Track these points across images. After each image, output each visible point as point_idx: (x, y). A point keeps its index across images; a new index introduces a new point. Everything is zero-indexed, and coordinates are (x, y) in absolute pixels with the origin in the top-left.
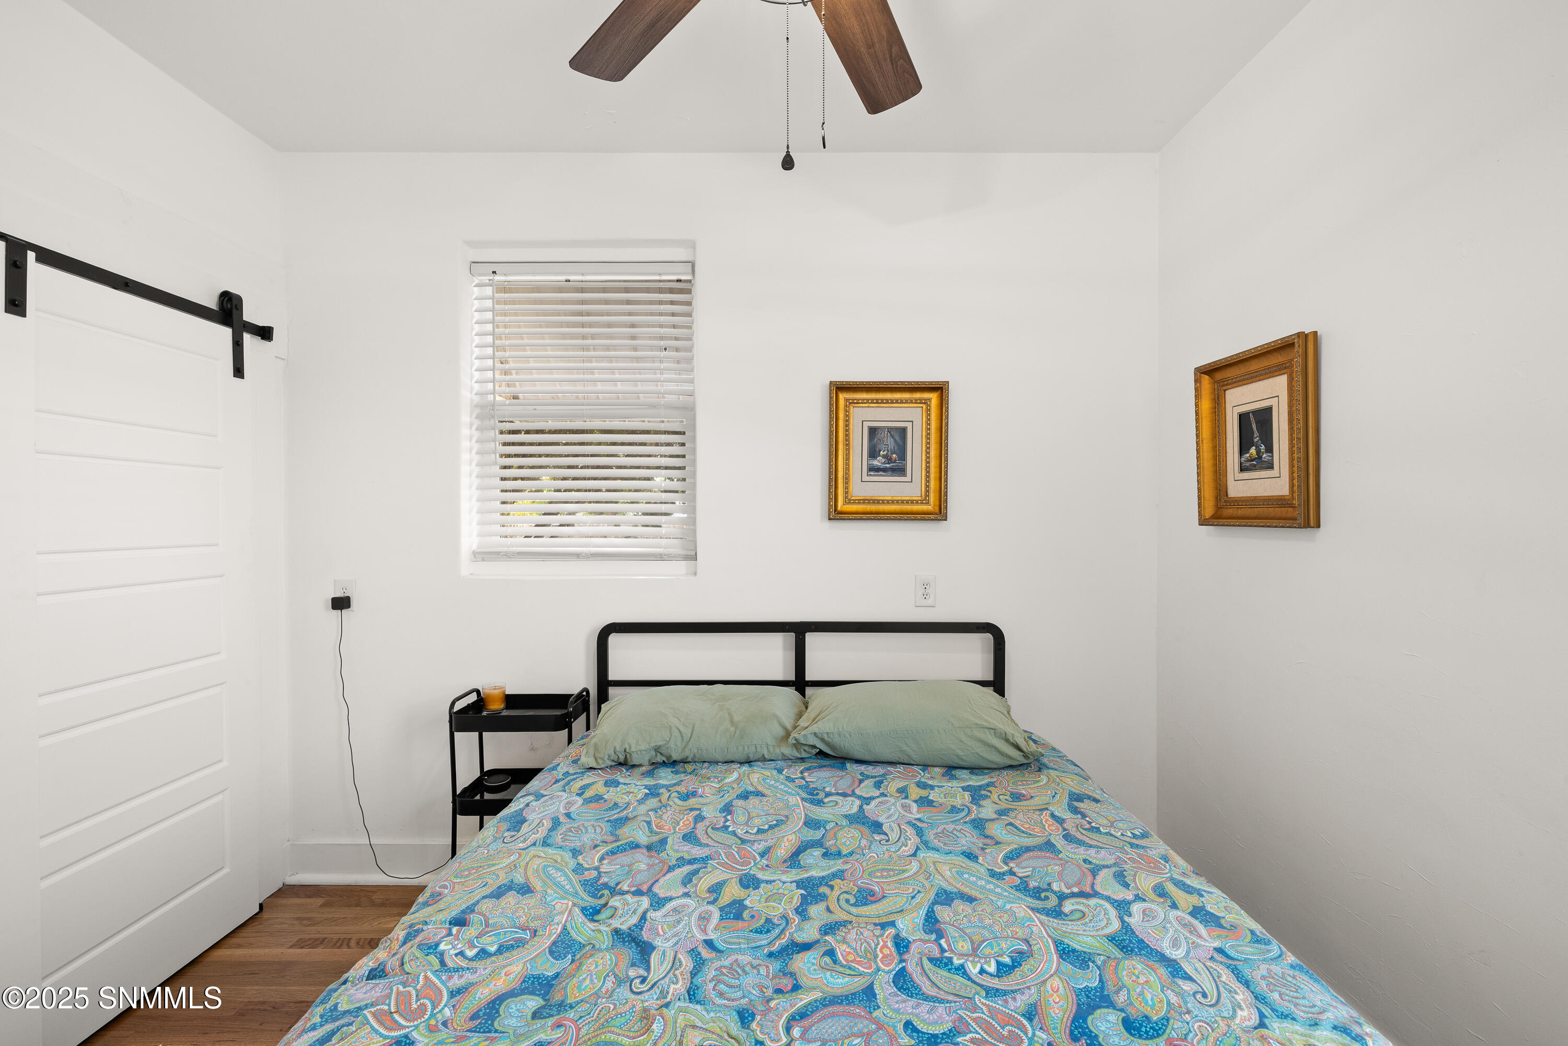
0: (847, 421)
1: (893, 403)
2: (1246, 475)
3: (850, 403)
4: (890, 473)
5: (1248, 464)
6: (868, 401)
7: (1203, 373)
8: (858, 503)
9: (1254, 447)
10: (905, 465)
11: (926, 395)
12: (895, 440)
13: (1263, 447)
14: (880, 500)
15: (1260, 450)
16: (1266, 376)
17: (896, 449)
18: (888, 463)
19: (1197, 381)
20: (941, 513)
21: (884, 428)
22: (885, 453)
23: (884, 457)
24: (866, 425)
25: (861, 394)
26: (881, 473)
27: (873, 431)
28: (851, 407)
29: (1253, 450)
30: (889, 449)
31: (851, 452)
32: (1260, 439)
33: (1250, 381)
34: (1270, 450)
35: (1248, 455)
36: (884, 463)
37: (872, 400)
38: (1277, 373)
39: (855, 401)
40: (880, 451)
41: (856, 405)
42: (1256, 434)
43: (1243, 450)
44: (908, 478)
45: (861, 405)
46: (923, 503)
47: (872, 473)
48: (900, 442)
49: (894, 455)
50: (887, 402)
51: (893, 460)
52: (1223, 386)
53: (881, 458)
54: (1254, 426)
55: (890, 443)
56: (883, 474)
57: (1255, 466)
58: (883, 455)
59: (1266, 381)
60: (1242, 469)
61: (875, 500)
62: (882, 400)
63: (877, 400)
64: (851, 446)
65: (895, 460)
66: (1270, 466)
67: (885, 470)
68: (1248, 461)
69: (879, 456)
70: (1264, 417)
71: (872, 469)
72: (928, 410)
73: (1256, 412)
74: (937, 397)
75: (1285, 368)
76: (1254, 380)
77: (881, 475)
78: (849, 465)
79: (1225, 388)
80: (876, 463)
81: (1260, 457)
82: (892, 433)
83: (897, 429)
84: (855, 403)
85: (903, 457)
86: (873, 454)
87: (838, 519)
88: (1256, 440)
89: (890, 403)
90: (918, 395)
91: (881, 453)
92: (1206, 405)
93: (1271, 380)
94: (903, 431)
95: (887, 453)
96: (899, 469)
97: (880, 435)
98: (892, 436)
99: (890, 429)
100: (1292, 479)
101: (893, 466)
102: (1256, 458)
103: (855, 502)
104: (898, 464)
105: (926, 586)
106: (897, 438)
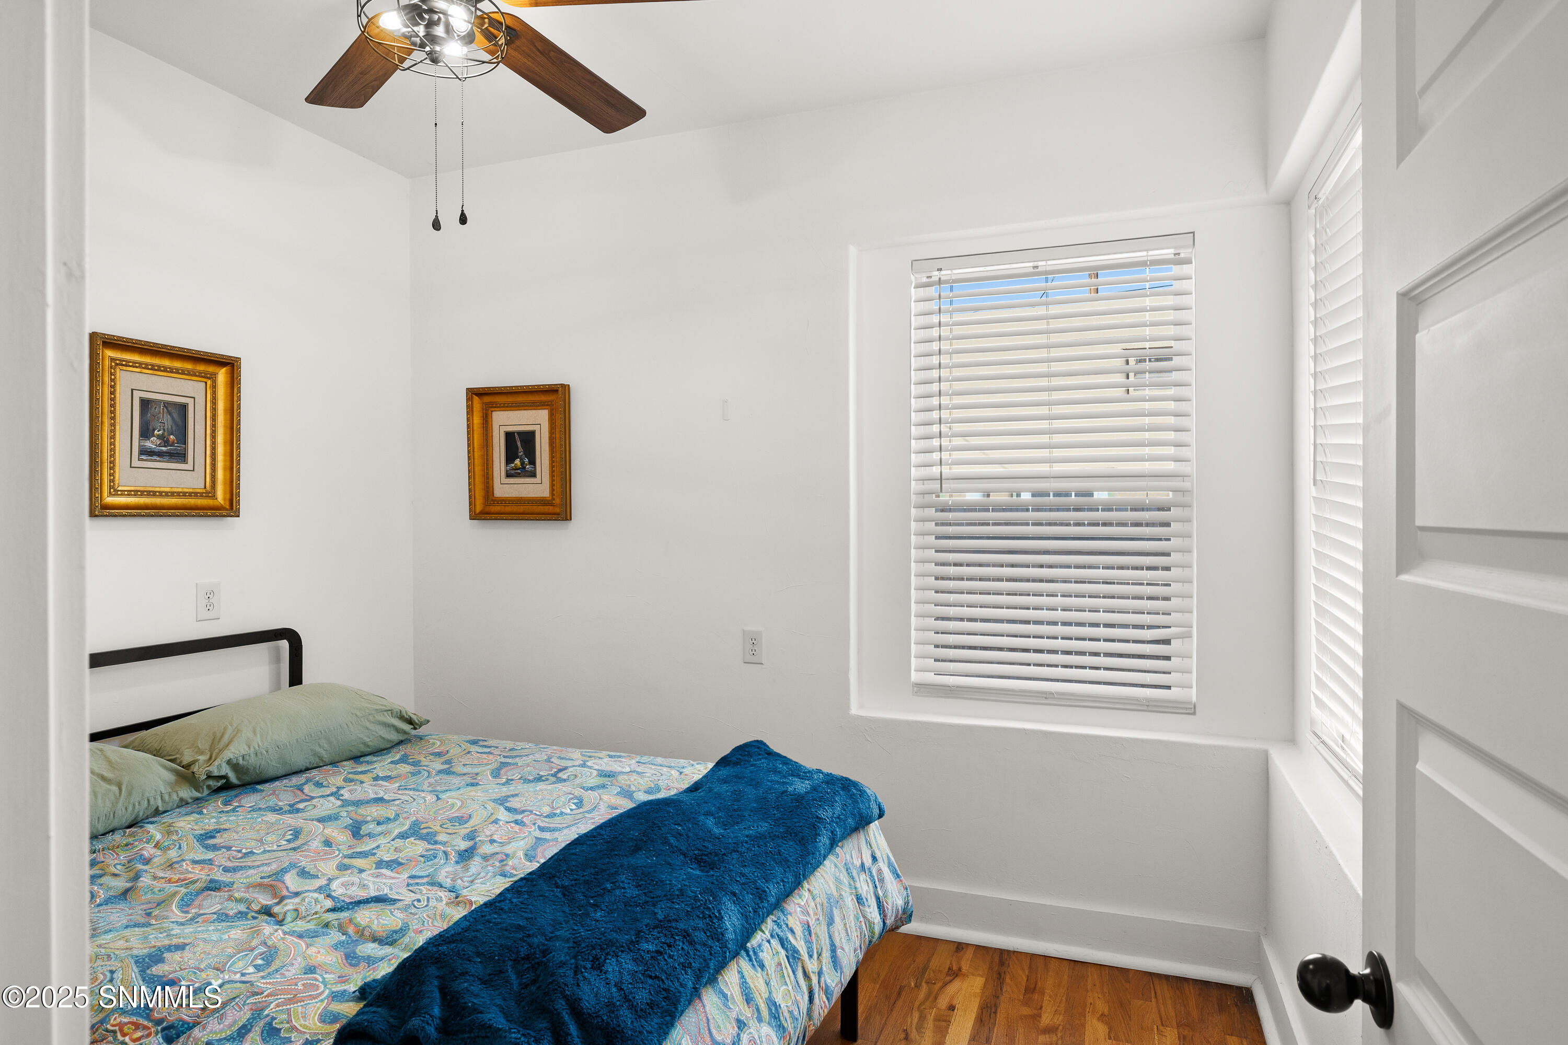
0: (113, 387)
1: (172, 372)
2: (512, 480)
3: (117, 364)
4: (167, 458)
5: (513, 472)
6: (140, 365)
7: (474, 394)
8: (128, 495)
9: (518, 460)
10: (186, 450)
11: (211, 369)
12: (173, 419)
13: (527, 460)
14: (156, 492)
15: (524, 462)
16: (531, 408)
17: (174, 429)
18: (165, 446)
19: (469, 399)
20: (233, 509)
21: (160, 401)
22: (161, 432)
23: (159, 437)
24: (137, 395)
25: (132, 355)
26: (155, 458)
27: (145, 404)
28: (118, 370)
29: (517, 462)
30: (166, 428)
31: (117, 427)
32: (524, 454)
33: (517, 408)
34: (533, 462)
35: (513, 465)
36: (160, 445)
37: (147, 364)
38: (540, 408)
39: (124, 363)
40: (154, 430)
41: (124, 368)
42: (520, 449)
43: (510, 459)
44: (189, 466)
45: (131, 369)
46: (208, 496)
47: (143, 457)
48: (180, 423)
49: (172, 437)
50: (165, 371)
51: (170, 443)
52: (491, 407)
53: (155, 439)
54: (519, 443)
55: (167, 420)
56: (158, 459)
57: (519, 474)
58: (158, 435)
59: (530, 411)
60: (508, 475)
61: (150, 491)
62: (159, 366)
63: (153, 365)
64: (117, 420)
65: (173, 443)
66: (533, 475)
67: (160, 454)
68: (513, 469)
69: (153, 436)
70: (528, 438)
71: (144, 452)
72: (214, 387)
73: (522, 434)
74: (226, 373)
75: (547, 405)
76: (520, 408)
77: (155, 461)
78: (114, 445)
79: (492, 409)
80: (150, 444)
81: (524, 468)
82: (170, 409)
83: (175, 405)
84: (124, 365)
85: (183, 439)
86: (145, 433)
87: (106, 516)
88: (520, 454)
89: (168, 372)
90: (201, 368)
91: (156, 432)
92: (477, 420)
93: (534, 411)
94: (183, 408)
95: (163, 434)
96: (177, 453)
97: (153, 410)
98: (169, 413)
99: (167, 404)
100: (552, 486)
101: (170, 449)
102: (520, 468)
103: (123, 493)
104: (178, 447)
105: (210, 595)
106: (175, 415)
